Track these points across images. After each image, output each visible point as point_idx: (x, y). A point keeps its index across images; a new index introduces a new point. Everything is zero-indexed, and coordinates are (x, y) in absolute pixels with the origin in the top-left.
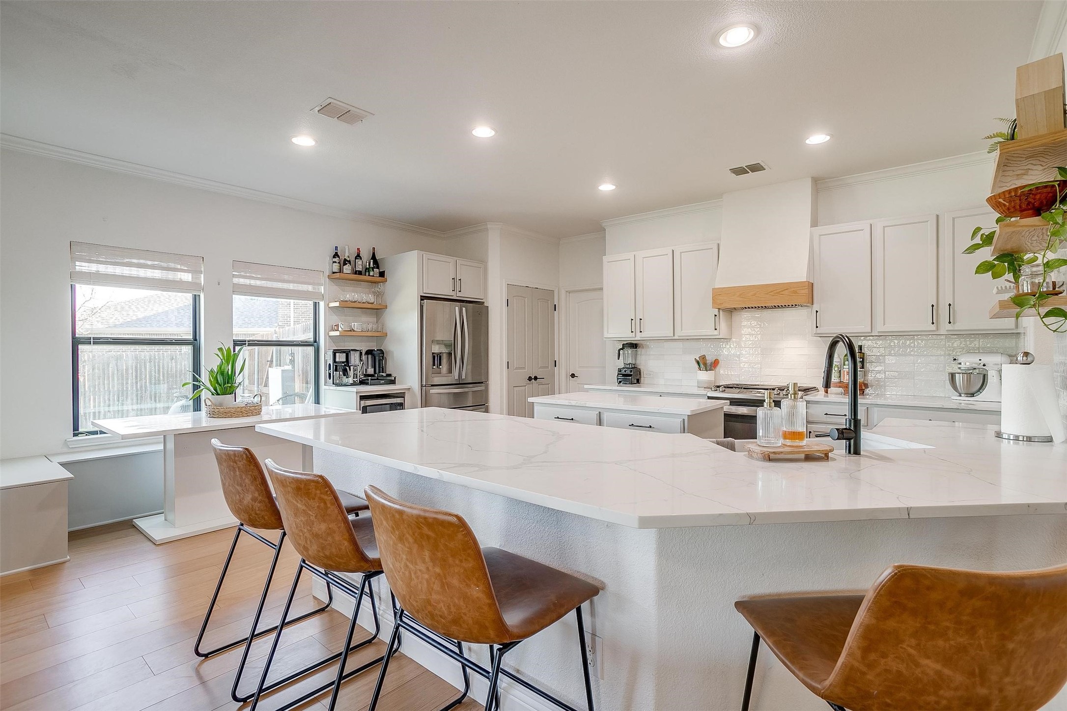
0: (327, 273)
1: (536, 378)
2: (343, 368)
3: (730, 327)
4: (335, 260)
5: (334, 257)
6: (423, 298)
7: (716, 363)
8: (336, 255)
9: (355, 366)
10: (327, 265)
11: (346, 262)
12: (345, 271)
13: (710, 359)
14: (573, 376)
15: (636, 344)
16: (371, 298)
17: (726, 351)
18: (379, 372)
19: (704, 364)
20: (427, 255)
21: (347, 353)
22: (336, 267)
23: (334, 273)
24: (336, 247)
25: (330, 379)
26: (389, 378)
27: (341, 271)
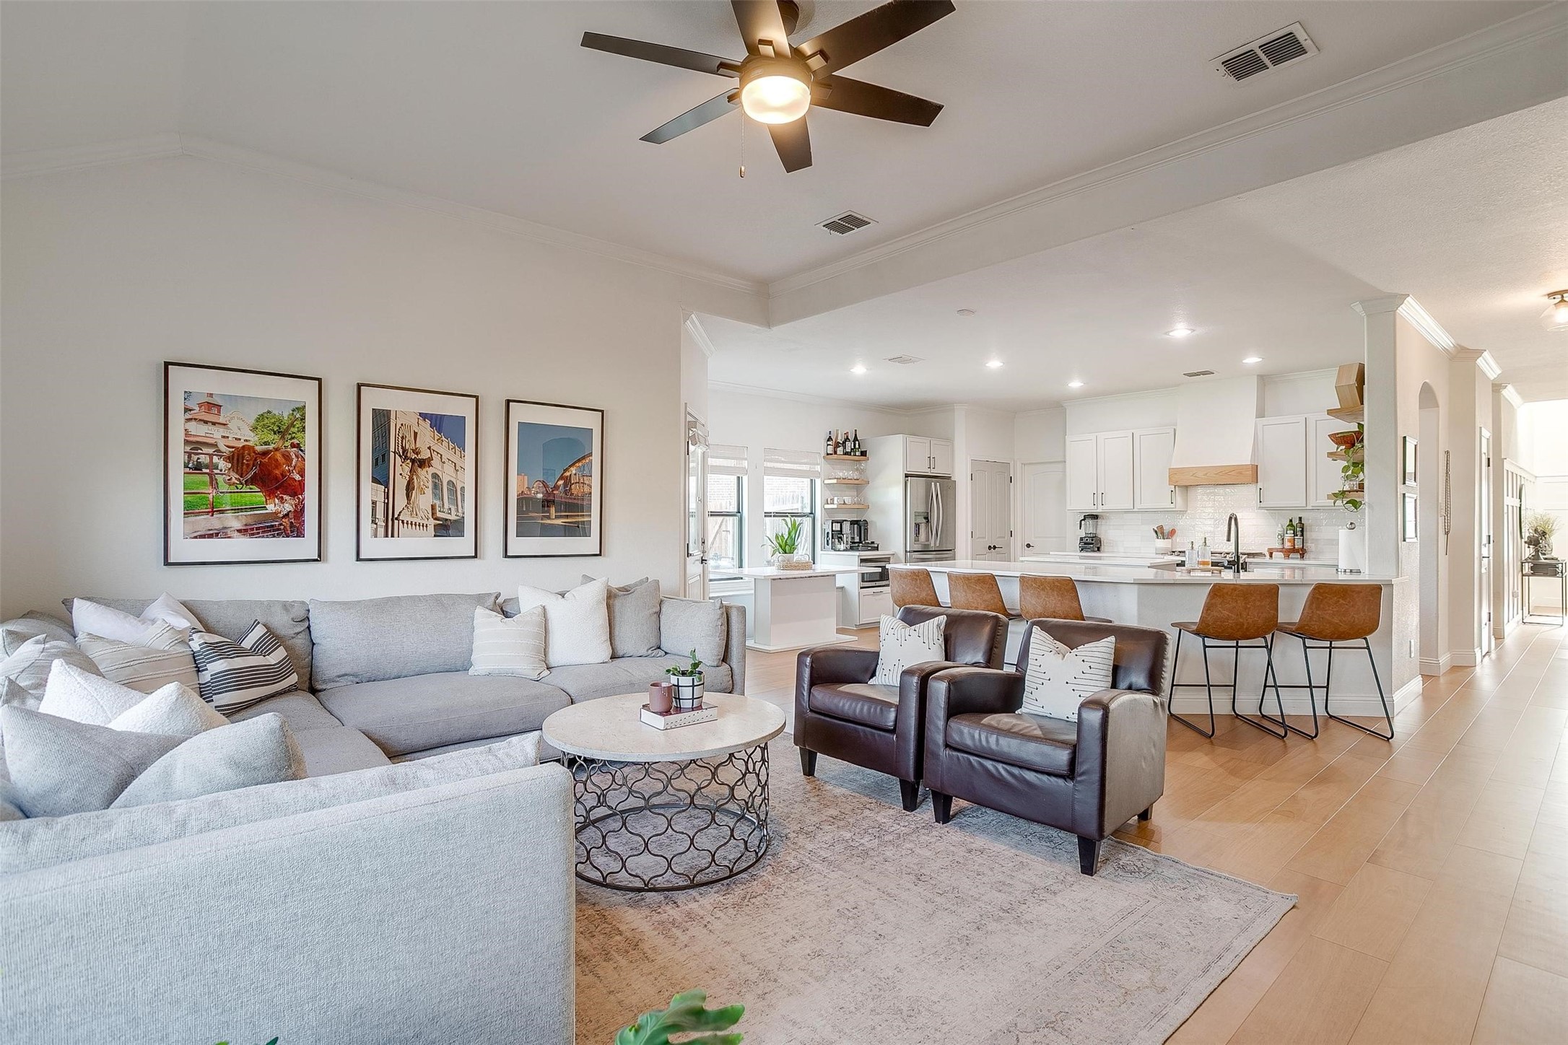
0: (823, 454)
1: (995, 547)
2: (838, 535)
3: (1186, 501)
4: (829, 443)
5: (828, 440)
6: (907, 476)
7: (1173, 532)
8: (830, 439)
9: (847, 534)
10: (821, 447)
11: (837, 445)
12: (838, 453)
13: (1167, 529)
14: (1028, 546)
15: (1097, 516)
16: (856, 475)
17: (1181, 523)
18: (864, 540)
19: (1160, 533)
20: (910, 438)
21: (841, 522)
22: (830, 450)
23: (828, 454)
24: (830, 432)
25: (828, 545)
26: (873, 545)
27: (835, 453)
